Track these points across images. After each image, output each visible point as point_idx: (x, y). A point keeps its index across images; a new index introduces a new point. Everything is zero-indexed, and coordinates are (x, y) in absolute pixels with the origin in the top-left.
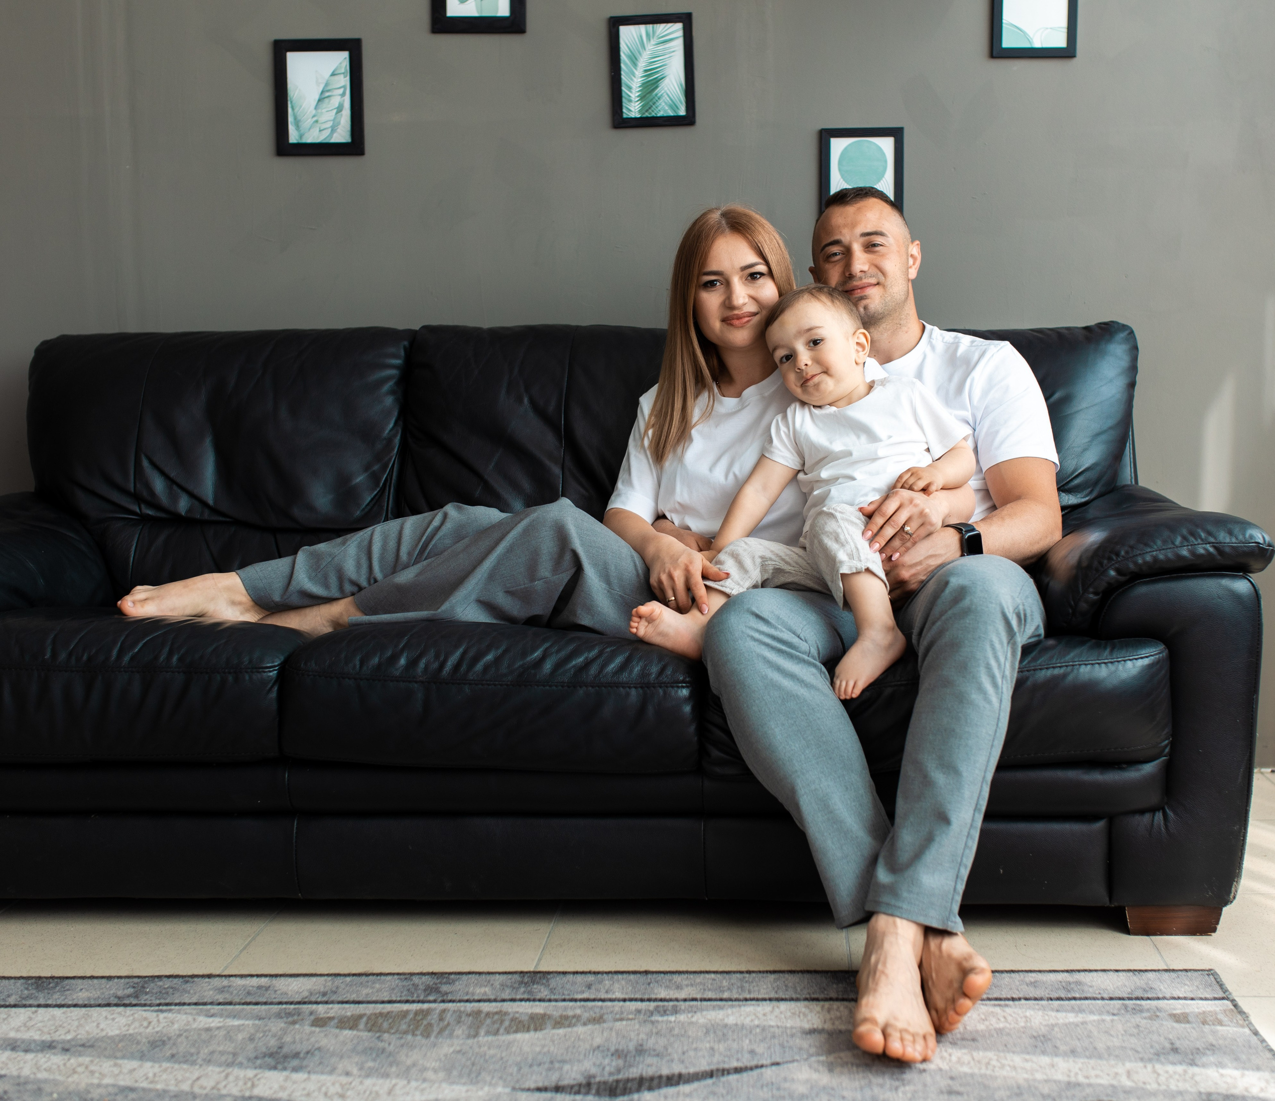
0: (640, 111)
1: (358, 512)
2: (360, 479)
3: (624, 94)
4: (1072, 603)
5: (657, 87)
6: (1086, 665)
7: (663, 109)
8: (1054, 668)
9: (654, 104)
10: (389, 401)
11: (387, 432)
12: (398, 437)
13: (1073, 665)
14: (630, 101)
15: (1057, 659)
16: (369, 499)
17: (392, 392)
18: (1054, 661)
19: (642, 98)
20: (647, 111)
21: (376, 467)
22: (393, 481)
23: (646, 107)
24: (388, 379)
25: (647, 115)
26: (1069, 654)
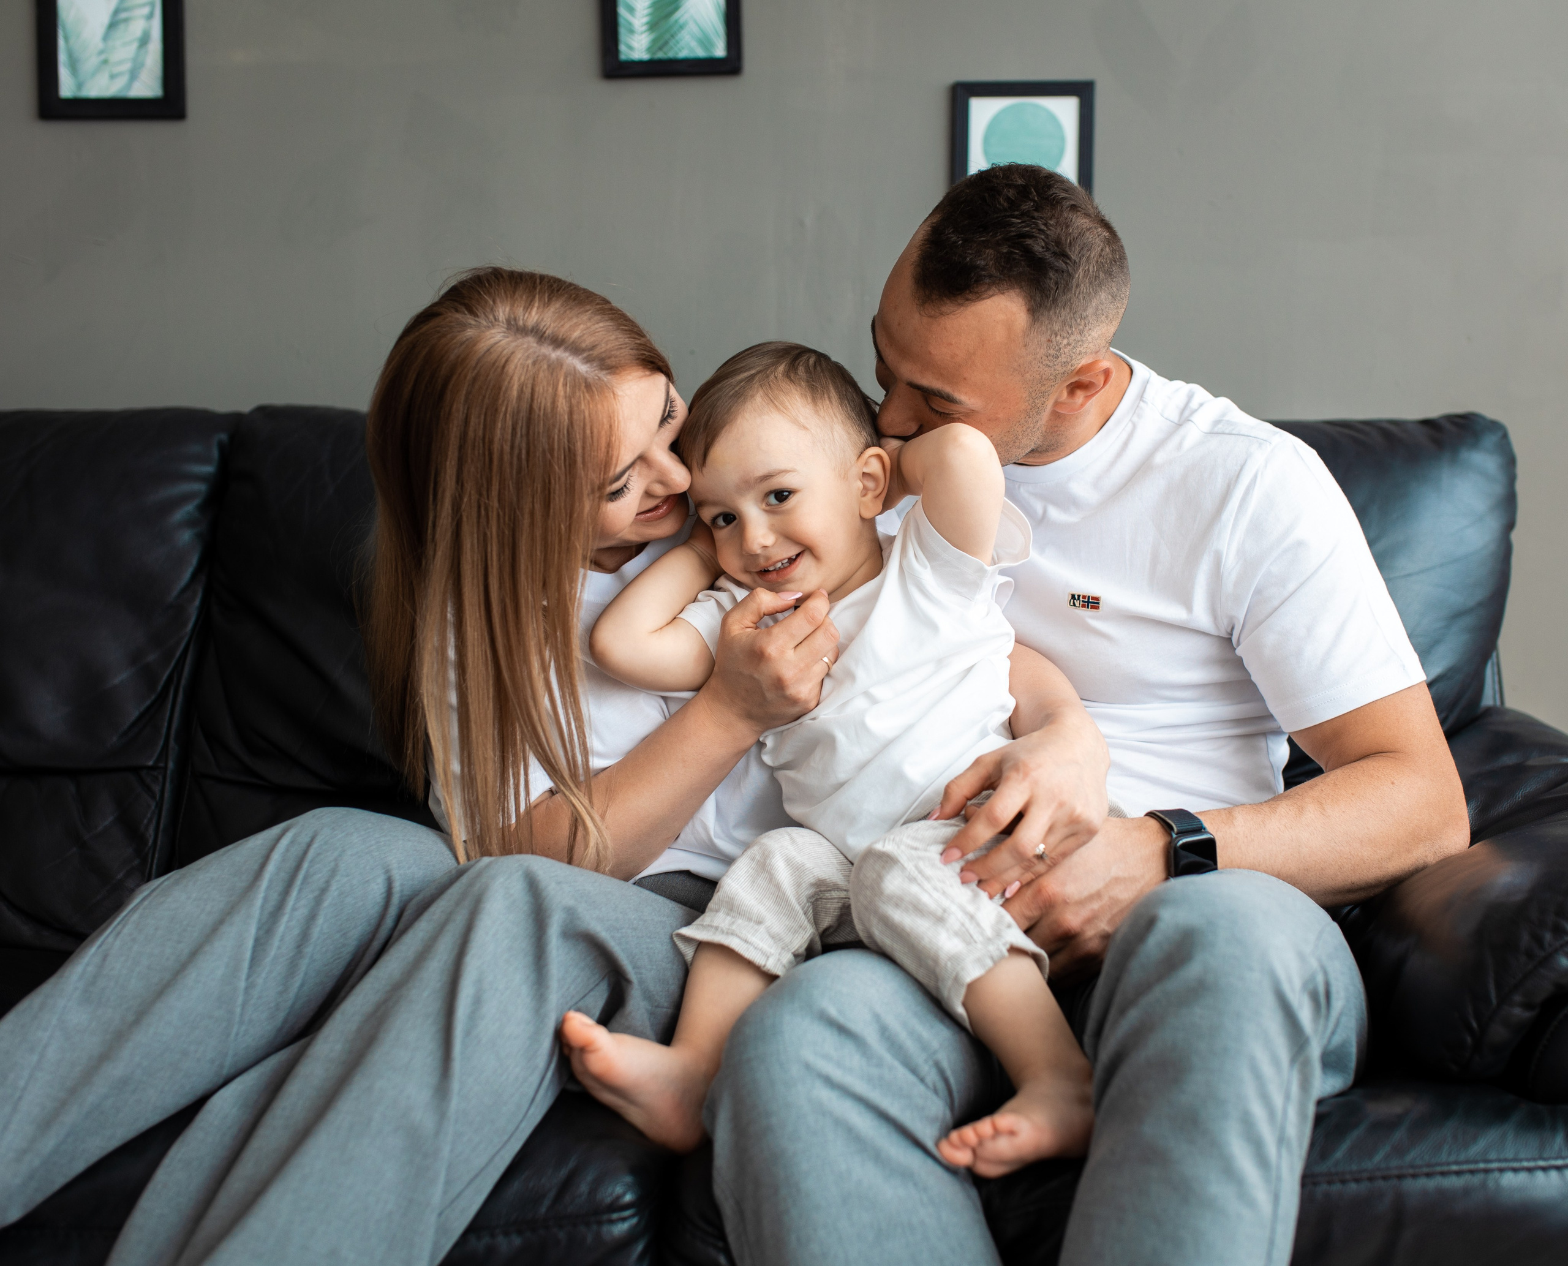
0: (649, 50)
1: (115, 739)
2: (121, 677)
3: (621, 21)
4: (1475, 1025)
5: (676, 9)
6: (1515, 1170)
7: (687, 47)
8: (1443, 1174)
9: (672, 36)
10: (186, 536)
11: (175, 593)
12: (197, 602)
13: (1487, 1171)
14: (631, 31)
15: (1450, 1154)
16: (135, 714)
17: (190, 523)
18: (1444, 1157)
19: (653, 26)
20: (660, 49)
21: (152, 657)
22: (183, 682)
23: (659, 42)
24: (185, 499)
25: (660, 55)
26: (1475, 1139)
